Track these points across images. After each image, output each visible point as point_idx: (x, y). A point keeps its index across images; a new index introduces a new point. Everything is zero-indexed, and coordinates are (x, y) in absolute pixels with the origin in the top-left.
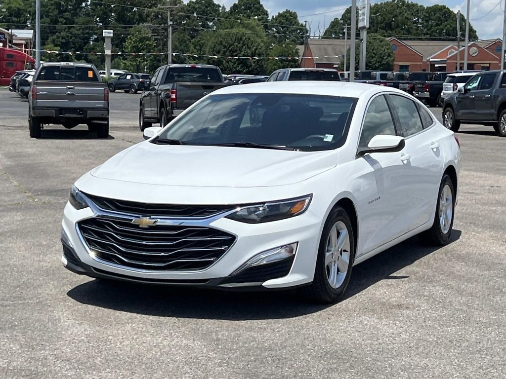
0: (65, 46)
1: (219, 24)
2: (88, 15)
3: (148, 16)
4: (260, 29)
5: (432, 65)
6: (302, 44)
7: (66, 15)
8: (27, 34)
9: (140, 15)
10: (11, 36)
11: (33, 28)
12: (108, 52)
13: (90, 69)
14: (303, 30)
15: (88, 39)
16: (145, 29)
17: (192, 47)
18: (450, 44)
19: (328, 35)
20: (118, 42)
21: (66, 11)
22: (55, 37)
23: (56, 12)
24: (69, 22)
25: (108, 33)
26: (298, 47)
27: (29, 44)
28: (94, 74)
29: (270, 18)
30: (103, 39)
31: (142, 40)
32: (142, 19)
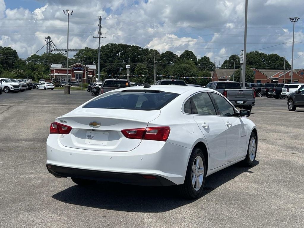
0: (109, 72)
1: (175, 62)
2: (119, 59)
3: (144, 59)
4: (193, 64)
5: (272, 80)
6: (212, 71)
7: (110, 59)
8: (93, 67)
9: (141, 59)
10: (87, 68)
11: (96, 64)
12: (128, 75)
13: (127, 82)
14: (213, 65)
15: (119, 69)
16: (143, 65)
17: (163, 72)
18: (280, 71)
19: (223, 67)
20: (132, 70)
21: (110, 57)
22: (104, 68)
23: (106, 58)
24: (111, 62)
25: (128, 67)
26: (211, 72)
27: (94, 72)
28: (128, 84)
29: (197, 60)
30: (126, 69)
31: (142, 69)
32: (142, 60)
